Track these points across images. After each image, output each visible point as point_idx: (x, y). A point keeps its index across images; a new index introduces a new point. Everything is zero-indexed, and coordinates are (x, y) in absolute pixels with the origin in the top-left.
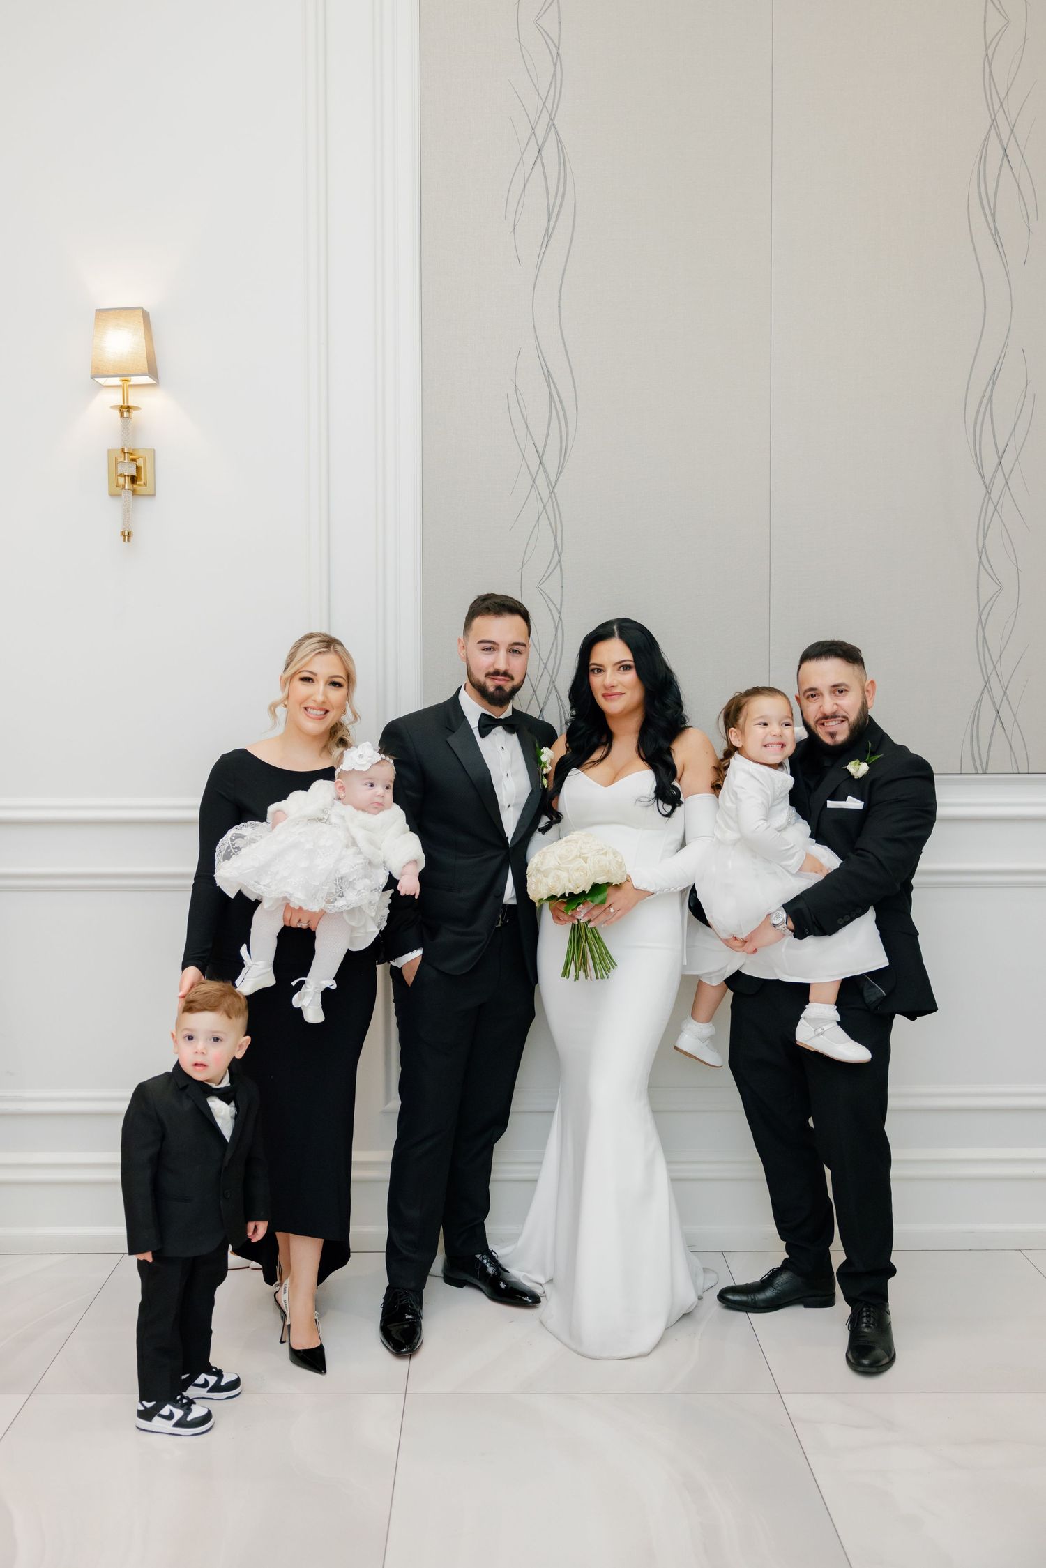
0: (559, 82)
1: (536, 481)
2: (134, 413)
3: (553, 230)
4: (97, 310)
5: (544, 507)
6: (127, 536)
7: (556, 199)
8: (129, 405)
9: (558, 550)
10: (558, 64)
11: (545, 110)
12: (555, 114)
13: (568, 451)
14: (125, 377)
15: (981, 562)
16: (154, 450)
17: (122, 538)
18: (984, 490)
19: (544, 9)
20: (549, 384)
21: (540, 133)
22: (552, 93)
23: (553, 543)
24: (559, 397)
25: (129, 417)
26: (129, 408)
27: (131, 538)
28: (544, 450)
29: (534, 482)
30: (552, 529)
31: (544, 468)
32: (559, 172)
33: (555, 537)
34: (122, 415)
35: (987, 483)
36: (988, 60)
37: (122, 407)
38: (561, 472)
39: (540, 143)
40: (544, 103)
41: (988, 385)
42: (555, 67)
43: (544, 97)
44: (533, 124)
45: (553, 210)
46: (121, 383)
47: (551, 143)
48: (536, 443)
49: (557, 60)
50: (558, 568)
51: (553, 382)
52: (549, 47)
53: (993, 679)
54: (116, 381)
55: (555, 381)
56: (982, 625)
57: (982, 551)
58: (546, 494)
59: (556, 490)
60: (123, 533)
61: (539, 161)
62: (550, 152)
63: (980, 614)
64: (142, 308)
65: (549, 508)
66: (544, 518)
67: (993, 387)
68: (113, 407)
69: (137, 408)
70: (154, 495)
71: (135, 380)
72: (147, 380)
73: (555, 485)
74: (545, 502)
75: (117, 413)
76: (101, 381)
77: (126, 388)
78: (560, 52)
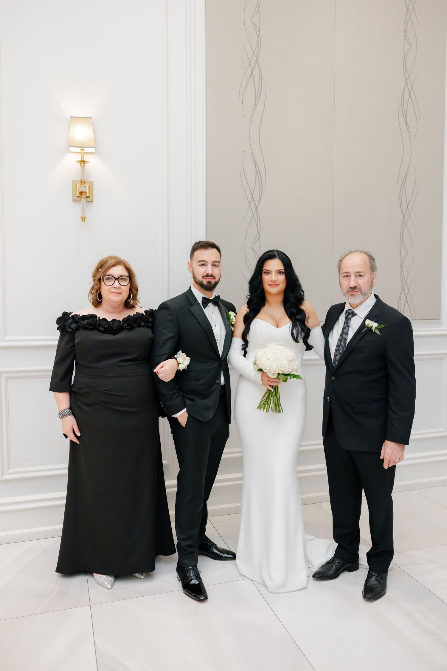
0: (259, 44)
1: (251, 205)
2: (86, 165)
3: (257, 104)
4: (71, 117)
5: (254, 215)
6: (84, 219)
7: (258, 91)
8: (84, 160)
9: (259, 233)
10: (259, 37)
11: (254, 56)
12: (258, 58)
13: (263, 193)
14: (82, 148)
15: (401, 243)
16: (92, 182)
17: (81, 220)
18: (402, 217)
19: (254, 14)
20: (255, 166)
21: (253, 64)
22: (257, 49)
23: (257, 230)
24: (259, 171)
25: (84, 166)
26: (84, 161)
27: (85, 220)
28: (253, 192)
29: (250, 205)
30: (256, 223)
31: (254, 199)
32: (260, 81)
33: (258, 227)
34: (81, 166)
35: (404, 214)
36: (405, 60)
37: (81, 161)
38: (260, 201)
39: (252, 69)
40: (254, 52)
41: (404, 179)
42: (258, 39)
43: (254, 50)
44: (250, 60)
45: (257, 96)
46: (80, 151)
47: (257, 68)
48: (250, 189)
49: (259, 36)
50: (259, 240)
51: (257, 165)
52: (256, 30)
53: (405, 286)
54: (78, 150)
55: (258, 165)
56: (402, 266)
57: (402, 239)
58: (254, 210)
59: (258, 208)
60: (82, 217)
61: (252, 75)
62: (256, 72)
63: (401, 262)
64: (91, 118)
65: (255, 215)
66: (253, 219)
67: (406, 179)
68: (77, 162)
69: (88, 162)
70: (92, 202)
71: (87, 150)
72: (92, 150)
73: (258, 206)
74: (254, 214)
75: (79, 164)
76: (72, 149)
77: (83, 154)
78: (260, 32)
